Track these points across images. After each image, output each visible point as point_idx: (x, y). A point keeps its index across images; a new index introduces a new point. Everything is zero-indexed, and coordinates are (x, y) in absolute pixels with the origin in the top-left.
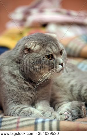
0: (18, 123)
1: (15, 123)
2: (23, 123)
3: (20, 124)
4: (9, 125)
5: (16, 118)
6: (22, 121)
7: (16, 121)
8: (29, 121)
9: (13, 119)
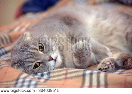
0: (66, 74)
1: (63, 74)
2: (71, 74)
3: (69, 76)
4: (58, 76)
5: (64, 70)
6: (71, 73)
7: (64, 72)
8: (77, 73)
9: (61, 71)
